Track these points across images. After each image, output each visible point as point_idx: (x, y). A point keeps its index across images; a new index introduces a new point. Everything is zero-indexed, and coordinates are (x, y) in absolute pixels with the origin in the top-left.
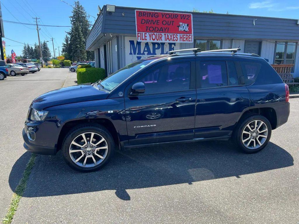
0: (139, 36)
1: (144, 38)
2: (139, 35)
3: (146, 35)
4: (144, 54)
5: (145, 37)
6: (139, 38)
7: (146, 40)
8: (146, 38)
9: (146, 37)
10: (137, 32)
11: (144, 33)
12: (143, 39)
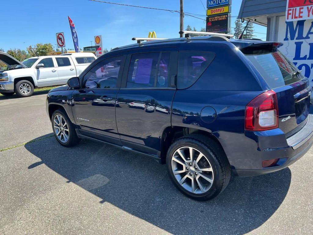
0: (290, 14)
1: (297, 15)
2: (290, 12)
3: (302, 10)
4: (309, 38)
5: (300, 12)
6: (290, 16)
7: (301, 17)
8: (301, 15)
9: (302, 12)
10: (287, 9)
11: (298, 8)
12: (296, 18)
